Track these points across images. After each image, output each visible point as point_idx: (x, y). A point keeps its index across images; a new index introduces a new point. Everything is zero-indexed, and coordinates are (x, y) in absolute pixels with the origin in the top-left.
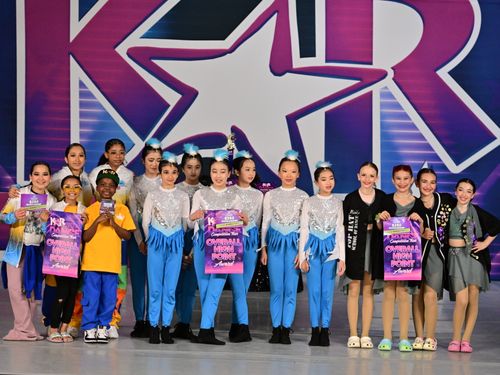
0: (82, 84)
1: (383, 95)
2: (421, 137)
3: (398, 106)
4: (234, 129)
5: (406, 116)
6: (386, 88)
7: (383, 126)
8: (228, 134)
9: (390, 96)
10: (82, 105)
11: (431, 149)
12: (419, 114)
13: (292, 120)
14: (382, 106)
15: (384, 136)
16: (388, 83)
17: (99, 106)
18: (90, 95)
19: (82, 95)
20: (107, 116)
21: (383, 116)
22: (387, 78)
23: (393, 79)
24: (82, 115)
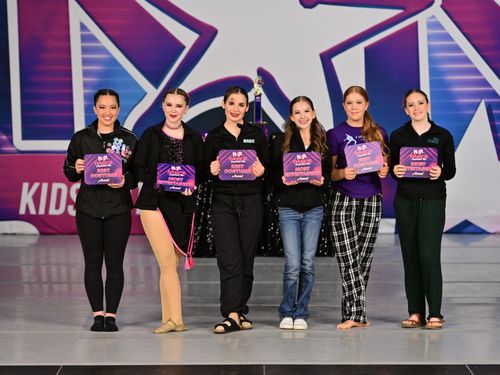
0: (83, 27)
1: (430, 25)
2: (476, 71)
3: (448, 37)
4: (261, 72)
5: (457, 49)
6: (433, 17)
7: (431, 61)
8: (255, 77)
9: (439, 26)
10: (84, 50)
11: (488, 85)
12: (473, 45)
13: (326, 58)
14: (430, 37)
15: (433, 72)
16: (436, 11)
17: (104, 50)
18: (93, 38)
19: (84, 39)
20: (114, 62)
21: (431, 49)
22: (434, 5)
23: (442, 6)
24: (85, 62)
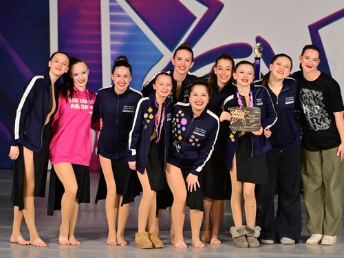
4: (259, 39)
8: (255, 46)
10: (112, 18)
13: (314, 29)
17: (128, 19)
18: (120, 9)
19: (112, 9)
20: (137, 29)
24: (113, 28)
